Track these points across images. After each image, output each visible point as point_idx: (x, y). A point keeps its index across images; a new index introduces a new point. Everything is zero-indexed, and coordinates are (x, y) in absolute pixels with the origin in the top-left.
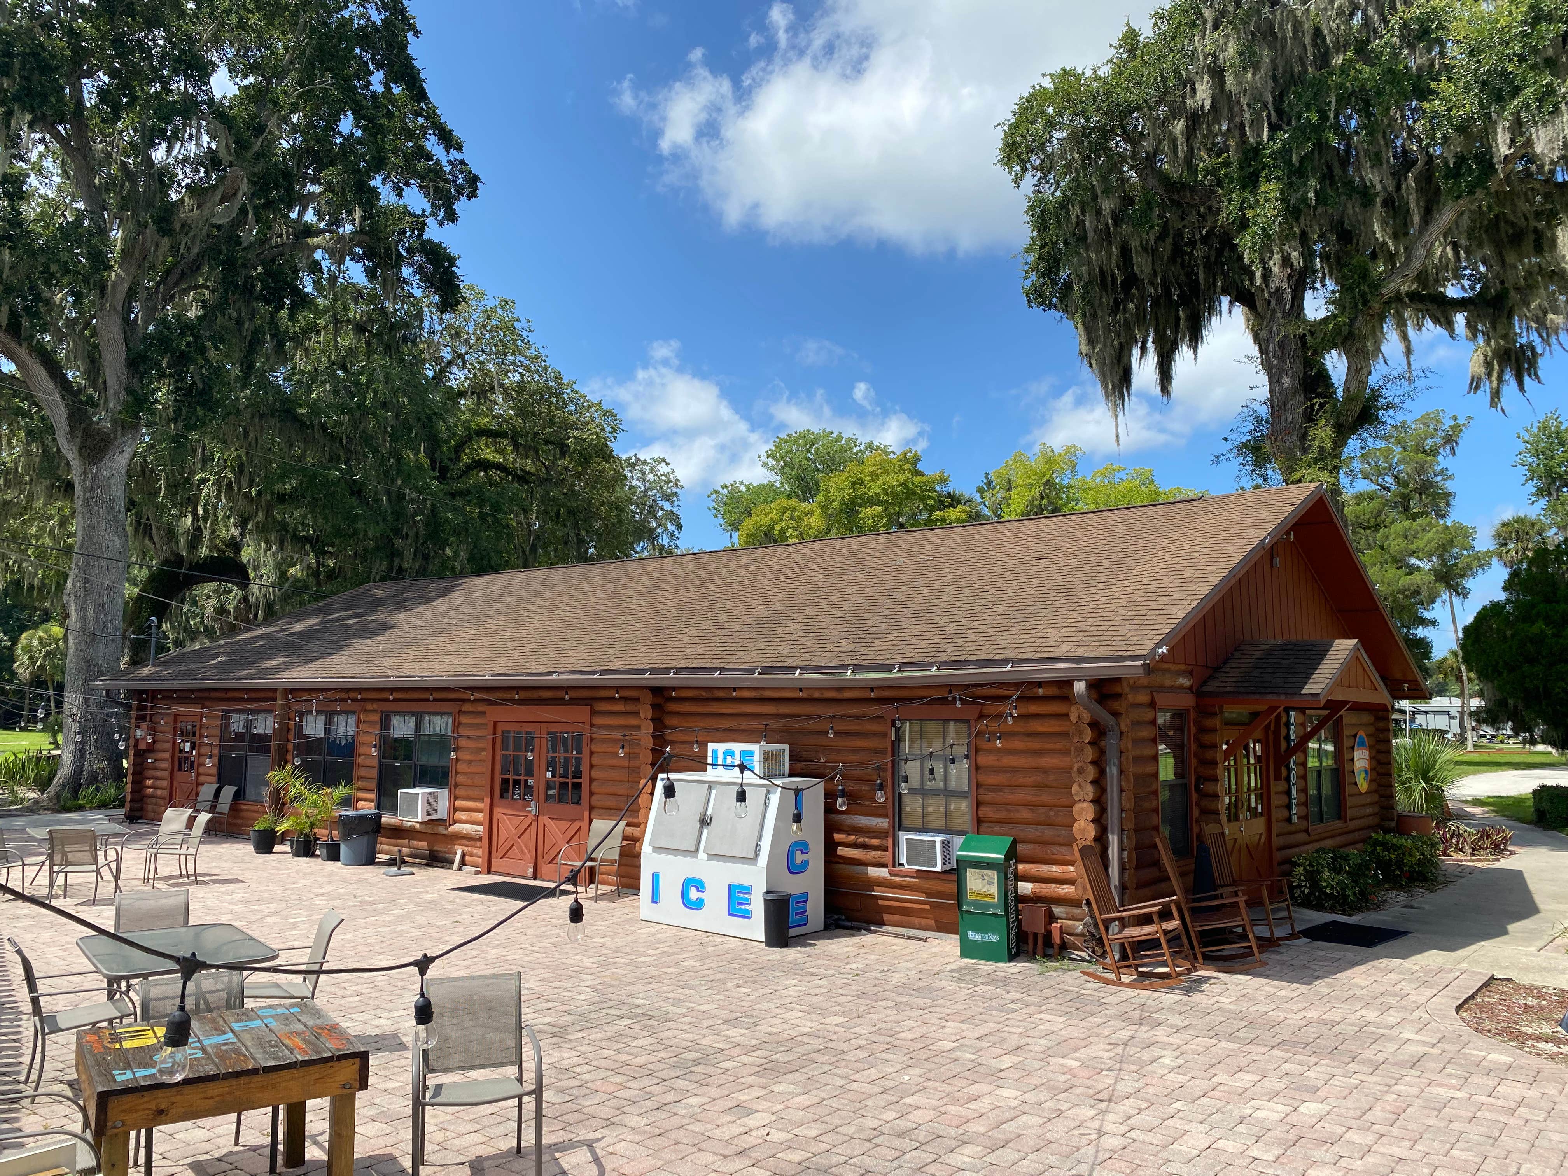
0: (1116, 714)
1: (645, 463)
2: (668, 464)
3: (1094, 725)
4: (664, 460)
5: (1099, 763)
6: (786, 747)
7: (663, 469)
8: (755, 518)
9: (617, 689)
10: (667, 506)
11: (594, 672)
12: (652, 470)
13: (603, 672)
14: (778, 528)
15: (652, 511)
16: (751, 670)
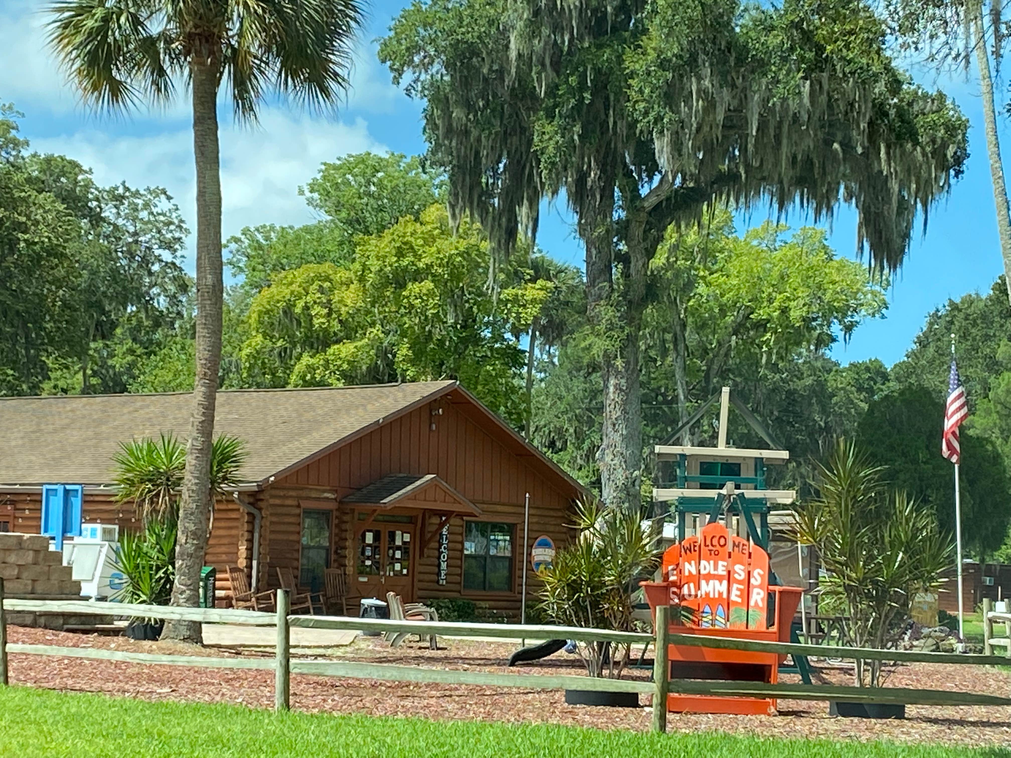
0: (260, 509)
1: (136, 194)
2: (169, 198)
3: (249, 514)
4: (164, 192)
5: (251, 532)
6: (117, 527)
7: (163, 205)
8: (273, 289)
9: (29, 495)
10: (166, 256)
11: (16, 484)
12: (147, 205)
13: (20, 485)
14: (300, 304)
15: (145, 262)
16: (99, 485)
